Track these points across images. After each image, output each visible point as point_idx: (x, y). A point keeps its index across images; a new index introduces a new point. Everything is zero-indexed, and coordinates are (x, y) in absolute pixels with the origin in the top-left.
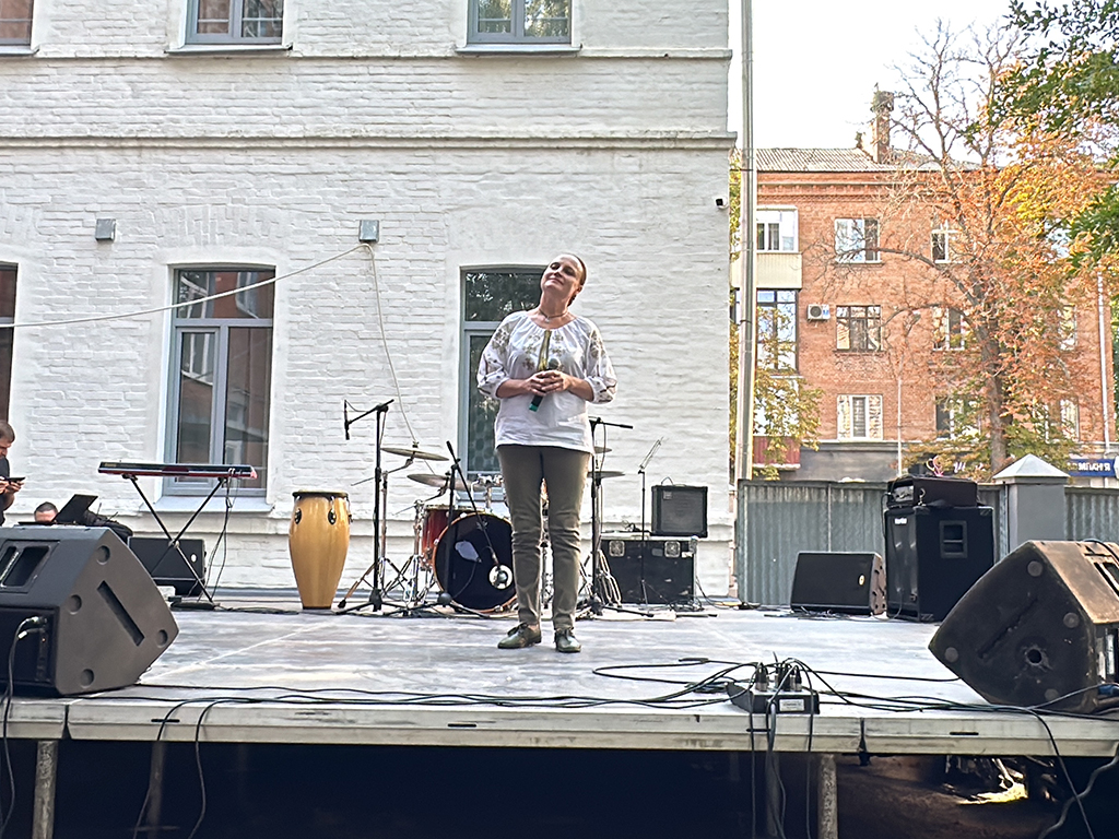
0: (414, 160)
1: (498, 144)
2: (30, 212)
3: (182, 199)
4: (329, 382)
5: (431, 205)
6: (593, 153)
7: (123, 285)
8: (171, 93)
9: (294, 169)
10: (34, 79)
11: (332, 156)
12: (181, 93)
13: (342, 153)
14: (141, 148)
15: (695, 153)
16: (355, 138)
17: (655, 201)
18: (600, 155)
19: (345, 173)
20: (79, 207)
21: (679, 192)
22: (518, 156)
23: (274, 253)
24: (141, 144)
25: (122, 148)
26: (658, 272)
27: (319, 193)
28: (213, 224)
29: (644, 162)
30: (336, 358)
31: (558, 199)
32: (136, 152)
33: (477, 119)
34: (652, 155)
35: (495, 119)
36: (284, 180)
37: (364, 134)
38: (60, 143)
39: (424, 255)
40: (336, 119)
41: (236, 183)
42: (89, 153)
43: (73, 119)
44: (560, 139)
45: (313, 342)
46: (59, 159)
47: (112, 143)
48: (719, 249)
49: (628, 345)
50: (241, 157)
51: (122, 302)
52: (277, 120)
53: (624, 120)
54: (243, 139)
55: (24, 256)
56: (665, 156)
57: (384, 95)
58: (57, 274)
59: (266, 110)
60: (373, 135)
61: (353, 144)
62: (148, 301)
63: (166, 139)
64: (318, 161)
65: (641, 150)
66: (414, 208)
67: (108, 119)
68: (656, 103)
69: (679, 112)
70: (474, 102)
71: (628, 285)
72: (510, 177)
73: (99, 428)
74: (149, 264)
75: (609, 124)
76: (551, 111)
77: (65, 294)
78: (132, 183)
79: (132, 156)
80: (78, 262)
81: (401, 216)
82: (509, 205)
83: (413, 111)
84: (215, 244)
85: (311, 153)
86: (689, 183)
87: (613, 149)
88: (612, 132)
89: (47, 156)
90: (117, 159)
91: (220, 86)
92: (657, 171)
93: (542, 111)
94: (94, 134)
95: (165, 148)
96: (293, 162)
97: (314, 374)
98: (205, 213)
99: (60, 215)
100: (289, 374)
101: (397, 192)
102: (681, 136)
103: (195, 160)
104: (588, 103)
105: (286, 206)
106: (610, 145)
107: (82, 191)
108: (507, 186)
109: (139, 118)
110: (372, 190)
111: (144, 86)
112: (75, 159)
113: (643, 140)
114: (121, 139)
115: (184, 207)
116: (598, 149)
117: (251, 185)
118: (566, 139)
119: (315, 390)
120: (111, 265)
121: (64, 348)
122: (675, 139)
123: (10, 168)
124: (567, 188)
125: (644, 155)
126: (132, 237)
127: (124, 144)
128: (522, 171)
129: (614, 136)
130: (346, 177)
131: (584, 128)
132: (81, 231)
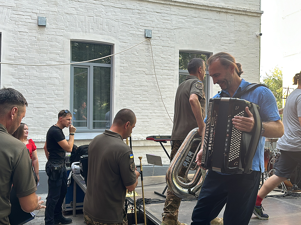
3: (75, 12)
5: (169, 26)
11: (134, 3)
19: (139, 10)
20: (29, 10)
22: (198, 11)
28: (89, 25)
29: (236, 18)
30: (138, 81)
31: (210, 28)
34: (238, 16)
36: (116, 10)
39: (167, 45)
41: (98, 9)
44: (212, 7)
48: (256, 50)
55: (4, 29)
56: (242, 17)
62: (63, 54)
65: (235, 14)
66: (164, 26)
74: (62, 37)
75: (226, 4)
81: (160, 29)
82: (195, 29)
84: (90, 32)
86: (249, 27)
87: (227, 12)
98: (85, 20)
101: (158, 20)
108: (194, 22)
113: (236, 10)
116: (222, 12)
117: (103, 10)
118: (214, 7)
120: (45, 37)
122: (245, 11)
124: (213, 25)
128: (199, 17)
129: (228, 8)
131: (218, 4)
132: (31, 21)
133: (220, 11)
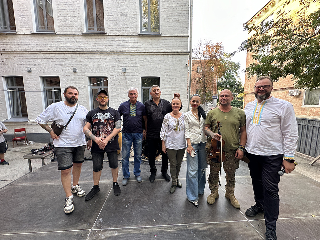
0: (131, 56)
1: (147, 53)
2: (60, 67)
3: (89, 64)
4: (119, 98)
5: (135, 66)
6: (164, 55)
7: (80, 80)
8: (84, 42)
9: (109, 58)
10: (57, 39)
11: (116, 55)
12: (86, 42)
13: (118, 55)
14: (80, 54)
15: (182, 55)
16: (120, 52)
17: (175, 64)
19: (119, 59)
20: (69, 65)
21: (179, 63)
22: (150, 56)
23: (107, 74)
25: (76, 54)
26: (176, 77)
27: (114, 63)
28: (95, 69)
30: (120, 93)
31: (158, 64)
33: (143, 48)
35: (146, 48)
36: (108, 60)
37: (122, 51)
38: (64, 53)
39: (134, 75)
40: (116, 48)
41: (99, 61)
42: (70, 54)
43: (66, 47)
44: (158, 52)
45: (115, 91)
46: (64, 56)
47: (74, 53)
48: (186, 73)
49: (170, 91)
50: (99, 56)
51: (80, 84)
52: (105, 48)
53: (169, 49)
54: (99, 52)
55: (60, 75)
56: (177, 56)
57: (125, 43)
58: (67, 78)
59: (103, 46)
62: (85, 83)
63: (84, 52)
64: (113, 56)
65: (172, 55)
66: (132, 66)
67: (72, 48)
68: (175, 46)
69: (179, 47)
70: (142, 45)
71: (171, 80)
74: (84, 76)
75: (167, 50)
76: (156, 47)
77: (69, 82)
78: (79, 61)
79: (78, 55)
80: (71, 76)
81: (130, 67)
82: (149, 65)
83: (131, 47)
84: (96, 73)
85: (112, 55)
86: (181, 61)
89: (62, 55)
90: (75, 56)
91: (94, 41)
92: (175, 59)
93: (154, 47)
94: (70, 51)
95: (84, 54)
96: (109, 57)
98: (93, 67)
99: (66, 67)
101: (129, 63)
102: (180, 52)
103: (91, 56)
104: (163, 45)
105: (108, 65)
106: (167, 54)
107: (69, 62)
108: (148, 61)
109: (78, 47)
110: (124, 62)
111: (79, 41)
112: (67, 56)
113: (173, 53)
117: (102, 61)
118: (159, 52)
120: (77, 77)
123: (55, 58)
124: (159, 62)
125: (173, 56)
126: (80, 71)
127: (76, 53)
128: (151, 59)
129: (168, 52)
131: (162, 50)
132: (71, 70)
133: (163, 54)
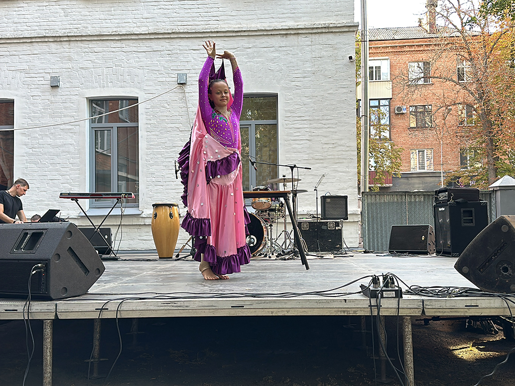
1: (242, 34)
2: (18, 75)
3: (91, 65)
4: (167, 152)
6: (288, 36)
7: (65, 108)
8: (83, 13)
9: (145, 49)
10: (17, 9)
11: (163, 42)
12: (88, 14)
13: (167, 41)
14: (70, 41)
15: (338, 34)
16: (173, 33)
17: (319, 59)
18: (292, 37)
19: (169, 50)
20: (41, 71)
21: (331, 53)
22: (252, 39)
23: (137, 90)
24: (70, 39)
25: (61, 41)
26: (322, 93)
27: (157, 60)
28: (107, 78)
29: (313, 40)
31: (272, 60)
32: (67, 43)
33: (231, 22)
34: (317, 36)
35: (241, 21)
36: (140, 55)
37: (177, 31)
38: (30, 40)
40: (164, 24)
41: (118, 57)
42: (45, 44)
43: (37, 28)
44: (272, 30)
45: (157, 133)
46: (31, 48)
47: (56, 39)
48: (351, 81)
50: (119, 44)
51: (65, 116)
52: (135, 25)
53: (303, 19)
54: (119, 35)
55: (17, 95)
56: (324, 36)
57: (186, 11)
58: (33, 104)
59: (130, 20)
60: (181, 31)
61: (172, 36)
62: (78, 116)
63: (82, 36)
64: (155, 45)
65: (312, 33)
67: (53, 27)
68: (319, 10)
69: (330, 14)
70: (230, 13)
71: (307, 101)
72: (248, 50)
73: (57, 177)
74: (76, 97)
75: (295, 22)
76: (267, 16)
77: (38, 113)
78: (66, 58)
79: (66, 45)
80: (43, 97)
82: (248, 64)
83: (201, 19)
84: (108, 87)
85: (152, 41)
86: (336, 49)
87: (298, 34)
88: (298, 25)
89: (25, 47)
90: (59, 47)
91: (107, 9)
92: (320, 44)
93: (263, 16)
94: (47, 35)
95: (82, 40)
96: (144, 46)
97: (159, 149)
98: (103, 72)
99: (32, 75)
100: (147, 149)
101: (195, 59)
102: (331, 26)
103: (97, 46)
104: (285, 11)
105: (141, 67)
106: (296, 32)
107: (43, 63)
108: (247, 54)
109: (68, 27)
110: (182, 59)
111: (70, 11)
112: (37, 48)
113: (313, 29)
114: (60, 37)
115: (92, 69)
116: (291, 34)
117: (124, 58)
118: (275, 30)
119: (160, 156)
120: (58, 98)
121: (38, 139)
122: (328, 28)
123: (7, 53)
124: (276, 54)
125: (313, 36)
126: (68, 85)
127: (62, 39)
128: (254, 47)
129: (298, 27)
130: (170, 52)
131: (284, 24)
132: (43, 82)
133: (286, 34)
